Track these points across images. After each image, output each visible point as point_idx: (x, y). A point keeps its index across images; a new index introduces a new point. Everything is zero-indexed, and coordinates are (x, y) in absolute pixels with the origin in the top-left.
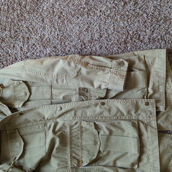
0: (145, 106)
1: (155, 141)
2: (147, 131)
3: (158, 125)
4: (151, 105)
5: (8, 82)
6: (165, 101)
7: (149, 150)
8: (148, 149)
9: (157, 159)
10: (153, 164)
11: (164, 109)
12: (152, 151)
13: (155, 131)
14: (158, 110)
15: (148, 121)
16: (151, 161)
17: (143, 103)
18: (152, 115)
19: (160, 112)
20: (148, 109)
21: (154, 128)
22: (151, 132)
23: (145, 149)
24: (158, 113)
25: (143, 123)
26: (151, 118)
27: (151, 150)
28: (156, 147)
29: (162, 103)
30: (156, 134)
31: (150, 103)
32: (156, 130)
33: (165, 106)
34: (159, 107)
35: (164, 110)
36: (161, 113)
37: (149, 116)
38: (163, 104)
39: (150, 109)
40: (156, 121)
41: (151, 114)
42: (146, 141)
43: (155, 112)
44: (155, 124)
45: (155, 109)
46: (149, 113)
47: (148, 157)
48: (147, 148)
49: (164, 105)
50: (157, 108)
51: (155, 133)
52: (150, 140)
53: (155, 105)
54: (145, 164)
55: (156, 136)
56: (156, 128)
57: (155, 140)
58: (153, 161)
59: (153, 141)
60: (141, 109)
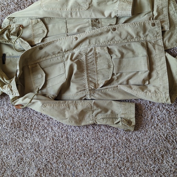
0: (151, 27)
1: (163, 58)
2: (155, 49)
4: (157, 25)
5: (27, 22)
6: (168, 21)
8: (157, 66)
9: (165, 73)
10: (162, 78)
11: (169, 27)
12: (161, 67)
13: (162, 48)
14: (163, 30)
15: (155, 40)
16: (160, 75)
17: (150, 24)
18: (159, 35)
19: (165, 31)
20: (155, 29)
21: (160, 46)
22: (159, 49)
23: (154, 67)
24: (163, 32)
25: (150, 43)
26: (158, 37)
27: (159, 66)
28: (164, 62)
29: (166, 22)
30: (163, 50)
31: (156, 24)
32: (162, 47)
33: (169, 25)
34: (164, 27)
35: (169, 29)
37: (156, 36)
38: (167, 23)
39: (157, 29)
40: (162, 40)
41: (158, 33)
42: (155, 59)
43: (161, 31)
44: (161, 42)
45: (161, 28)
46: (156, 33)
47: (157, 73)
48: (156, 65)
49: (169, 24)
50: (162, 28)
51: (162, 50)
52: (158, 57)
53: (160, 25)
54: (155, 79)
55: (163, 52)
56: (163, 45)
57: (162, 57)
58: (162, 75)
59: (161, 57)
60: (148, 30)
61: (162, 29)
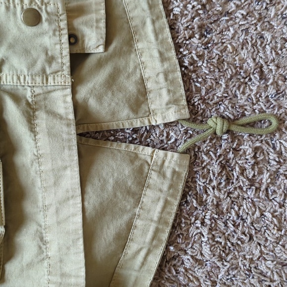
0: (23, 26)
1: (68, 172)
2: (32, 128)
3: (78, 108)
4: (50, 21)
6: (103, 12)
7: (46, 208)
8: (40, 204)
9: (75, 242)
10: (61, 261)
11: (102, 41)
12: (57, 211)
13: (65, 129)
14: (77, 50)
15: (38, 91)
16: (52, 251)
17: (15, 14)
18: (55, 66)
19: (88, 55)
20: (39, 41)
21: (61, 118)
22: (51, 134)
23: (29, 207)
24: (78, 59)
25: (16, 98)
26: (50, 79)
27: (52, 210)
28: (71, 194)
29: (93, 16)
30: (70, 140)
31: (44, 16)
32: (68, 125)
33: (104, 31)
34: (83, 36)
35: (101, 49)
36: (91, 62)
37: (44, 71)
38: (98, 21)
39: (47, 41)
40: (69, 91)
41: (50, 60)
42: (32, 173)
43: (66, 52)
44: (65, 102)
45: (65, 39)
46: (43, 57)
47: (42, 239)
48: (35, 202)
49: (102, 24)
50: (74, 38)
51: (65, 136)
52: (47, 166)
53: (63, 24)
54: (30, 265)
55: (70, 148)
56: (71, 116)
57: (65, 168)
58: (60, 249)
59: (59, 170)
60: (10, 39)
61: (70, 44)
